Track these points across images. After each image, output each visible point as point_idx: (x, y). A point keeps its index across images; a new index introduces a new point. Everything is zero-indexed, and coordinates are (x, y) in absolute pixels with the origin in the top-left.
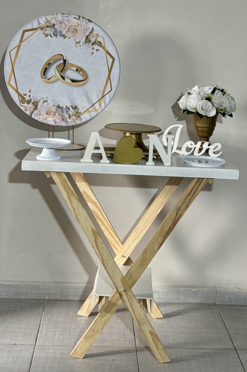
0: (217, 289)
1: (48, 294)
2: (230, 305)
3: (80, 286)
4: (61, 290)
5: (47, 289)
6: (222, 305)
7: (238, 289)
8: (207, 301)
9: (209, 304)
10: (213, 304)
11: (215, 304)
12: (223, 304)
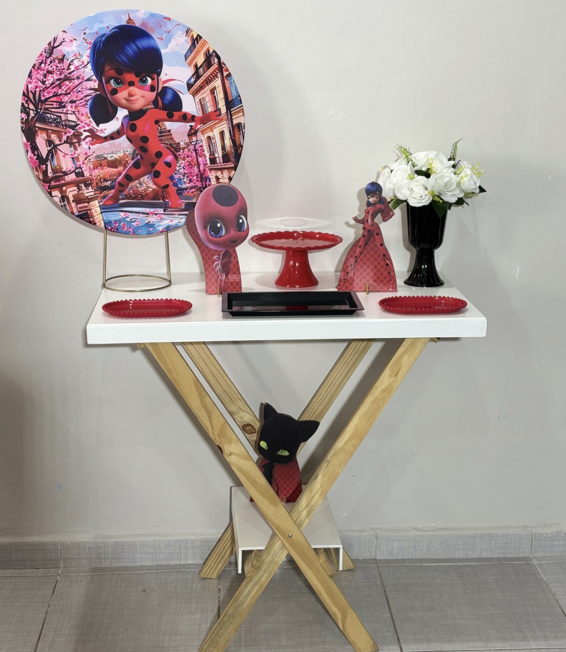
0: (378, 531)
1: (64, 559)
2: (402, 561)
3: (123, 542)
4: (88, 550)
5: (61, 549)
6: (387, 561)
7: (416, 531)
8: (360, 555)
9: (364, 559)
10: (372, 559)
11: (374, 559)
12: (388, 558)
